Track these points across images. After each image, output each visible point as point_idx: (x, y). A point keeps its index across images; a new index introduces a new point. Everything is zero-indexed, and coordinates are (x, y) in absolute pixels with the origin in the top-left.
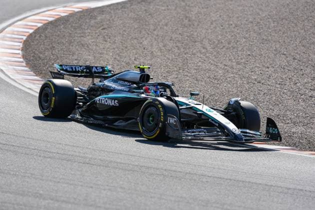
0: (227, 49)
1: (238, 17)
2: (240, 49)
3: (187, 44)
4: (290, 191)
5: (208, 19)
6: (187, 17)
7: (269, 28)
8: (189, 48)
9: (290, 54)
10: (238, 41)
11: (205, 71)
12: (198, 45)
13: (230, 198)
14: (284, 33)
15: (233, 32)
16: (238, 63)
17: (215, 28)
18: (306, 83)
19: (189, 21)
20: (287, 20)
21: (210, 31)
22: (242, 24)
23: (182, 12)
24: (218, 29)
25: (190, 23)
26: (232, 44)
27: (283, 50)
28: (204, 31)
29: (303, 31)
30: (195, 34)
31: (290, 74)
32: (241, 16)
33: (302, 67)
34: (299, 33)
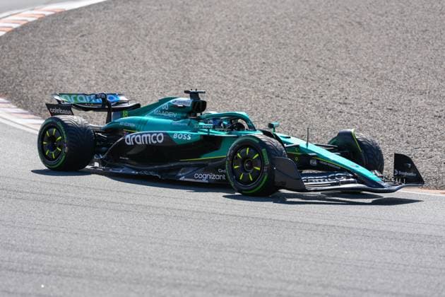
0: (237, 56)
1: (248, 17)
2: (252, 56)
3: (187, 52)
4: (320, 228)
5: (212, 20)
6: (185, 18)
7: (286, 29)
8: (190, 56)
9: (313, 61)
10: (249, 47)
11: (211, 84)
12: (202, 52)
13: (247, 240)
14: (304, 35)
15: (243, 35)
16: (252, 74)
17: (221, 30)
18: (334, 95)
19: (189, 23)
20: (307, 18)
21: (214, 35)
22: (253, 25)
23: (179, 13)
24: (224, 31)
25: (190, 26)
26: (242, 50)
27: (305, 56)
28: (208, 35)
29: (327, 32)
30: (197, 39)
31: (314, 85)
32: (252, 16)
33: (328, 76)
34: (323, 35)
